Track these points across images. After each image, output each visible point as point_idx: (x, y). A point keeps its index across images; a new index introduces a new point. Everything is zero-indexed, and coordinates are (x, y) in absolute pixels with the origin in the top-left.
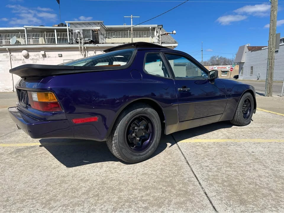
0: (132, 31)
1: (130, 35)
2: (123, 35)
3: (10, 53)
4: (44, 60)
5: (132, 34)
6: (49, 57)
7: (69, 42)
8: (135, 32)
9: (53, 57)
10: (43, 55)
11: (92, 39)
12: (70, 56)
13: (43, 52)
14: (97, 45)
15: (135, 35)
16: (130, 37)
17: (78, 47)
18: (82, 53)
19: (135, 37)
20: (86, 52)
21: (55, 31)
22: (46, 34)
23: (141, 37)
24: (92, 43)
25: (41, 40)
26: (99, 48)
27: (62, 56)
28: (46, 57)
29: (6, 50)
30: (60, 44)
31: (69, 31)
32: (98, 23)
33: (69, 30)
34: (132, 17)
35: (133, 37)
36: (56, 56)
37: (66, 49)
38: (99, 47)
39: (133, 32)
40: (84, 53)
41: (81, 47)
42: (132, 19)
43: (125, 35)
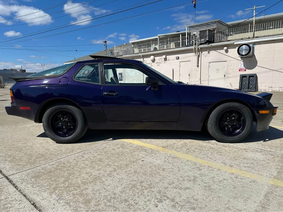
0: (254, 23)
1: (250, 29)
2: (242, 30)
3: (143, 59)
4: (165, 63)
5: (254, 28)
6: (169, 60)
7: (187, 44)
8: (257, 25)
9: (172, 60)
10: (164, 59)
11: (208, 40)
12: (186, 57)
13: (164, 56)
14: (211, 45)
15: (257, 28)
16: (250, 32)
17: (193, 49)
18: (196, 54)
19: (257, 31)
20: (200, 52)
21: (181, 35)
22: (169, 40)
23: (265, 29)
24: (207, 43)
25: (172, 45)
26: (213, 48)
27: (179, 59)
28: (166, 60)
29: (141, 57)
30: (183, 47)
31: (188, 35)
32: (216, 22)
33: (188, 33)
34: (255, 8)
35: (255, 31)
36: (174, 59)
37: (183, 51)
38: (212, 46)
39: (255, 25)
40: (198, 54)
41: (195, 49)
42: (254, 11)
43: (244, 30)
